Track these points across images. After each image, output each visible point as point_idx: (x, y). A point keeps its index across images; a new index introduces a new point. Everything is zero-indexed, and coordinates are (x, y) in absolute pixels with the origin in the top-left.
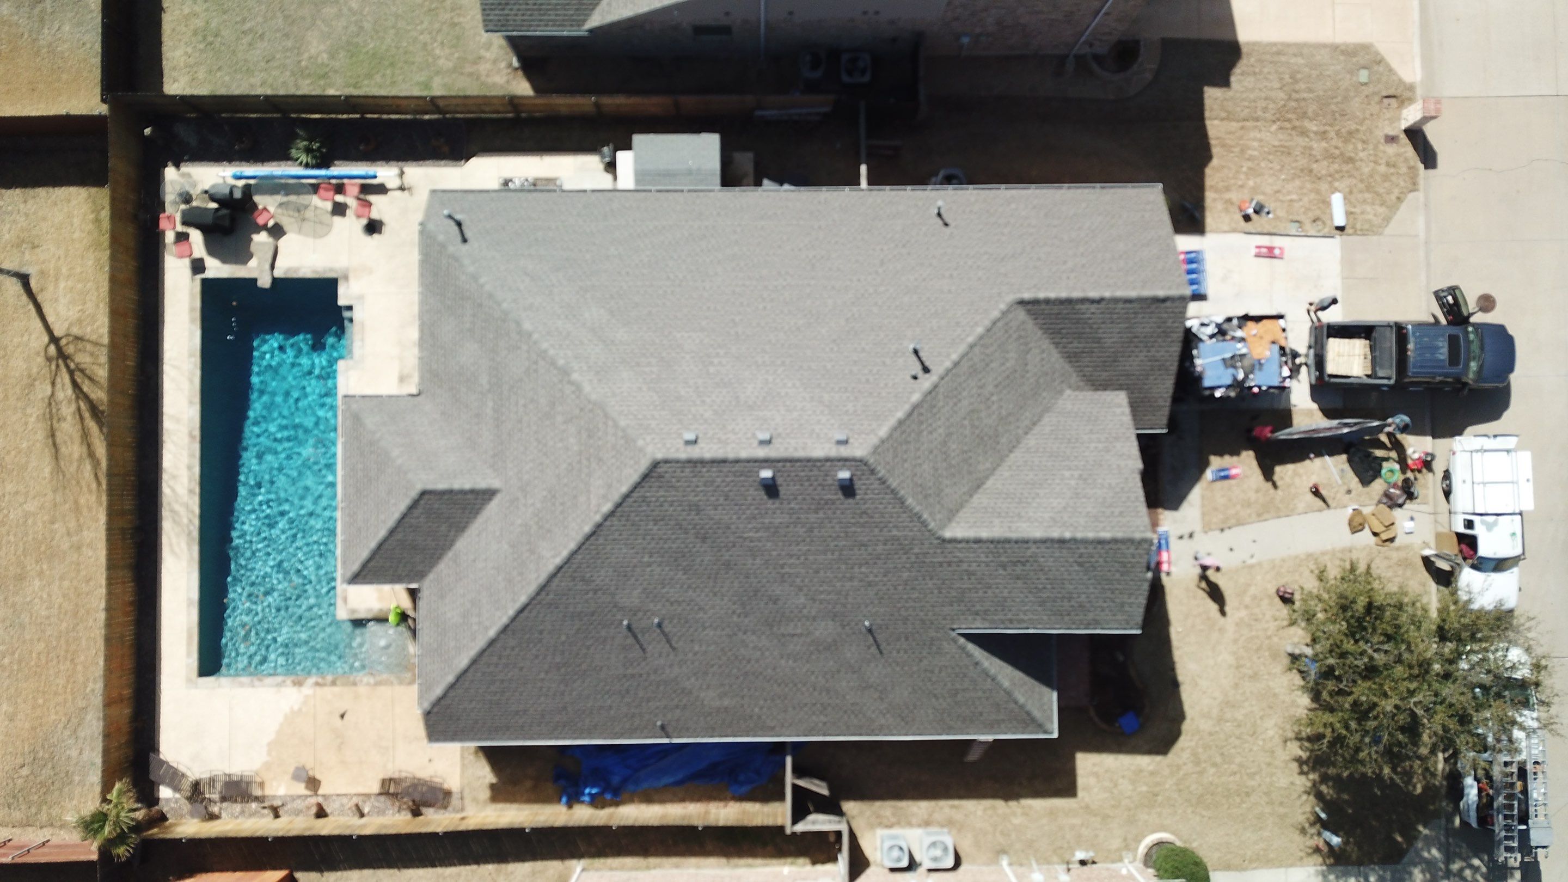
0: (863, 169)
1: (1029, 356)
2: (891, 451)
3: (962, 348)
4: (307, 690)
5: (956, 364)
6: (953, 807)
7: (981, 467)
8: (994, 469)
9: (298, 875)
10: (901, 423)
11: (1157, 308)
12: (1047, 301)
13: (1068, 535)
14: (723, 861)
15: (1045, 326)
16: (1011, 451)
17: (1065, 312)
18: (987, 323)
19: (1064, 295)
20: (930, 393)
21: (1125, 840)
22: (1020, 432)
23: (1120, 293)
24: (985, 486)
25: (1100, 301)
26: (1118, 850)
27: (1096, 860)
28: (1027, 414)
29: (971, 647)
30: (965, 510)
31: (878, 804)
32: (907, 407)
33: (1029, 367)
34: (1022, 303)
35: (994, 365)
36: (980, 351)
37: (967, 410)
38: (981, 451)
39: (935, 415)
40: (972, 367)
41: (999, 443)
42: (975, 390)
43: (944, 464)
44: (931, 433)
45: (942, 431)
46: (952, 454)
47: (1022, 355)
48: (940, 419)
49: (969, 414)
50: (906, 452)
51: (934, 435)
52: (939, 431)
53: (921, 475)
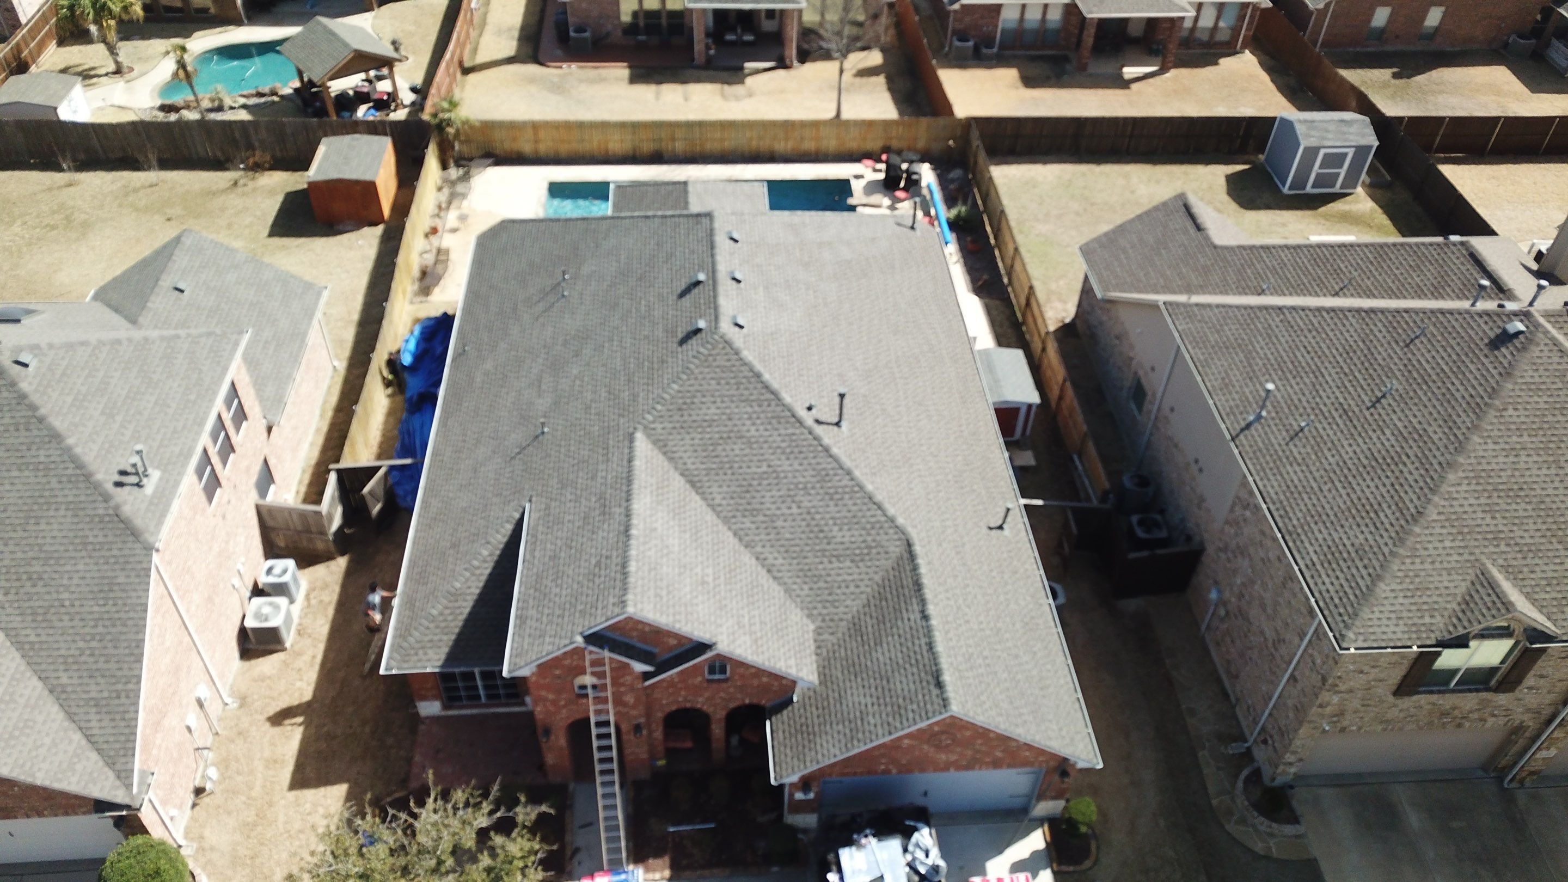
0: (1039, 502)
1: (848, 564)
2: (728, 364)
3: (847, 463)
5: (827, 450)
7: (715, 489)
8: (712, 507)
9: (380, 229)
10: (758, 375)
11: (928, 682)
12: (915, 568)
15: (887, 582)
16: (735, 534)
17: (906, 591)
18: (879, 497)
19: (926, 580)
20: (794, 416)
22: (759, 549)
23: (938, 636)
24: (693, 493)
25: (925, 617)
28: (780, 561)
30: (666, 463)
31: (337, 589)
32: (775, 385)
33: (836, 564)
34: (909, 545)
35: (832, 508)
36: (846, 486)
37: (779, 469)
38: (733, 488)
39: (770, 423)
40: (827, 475)
41: (744, 516)
42: (801, 479)
43: (717, 436)
44: (750, 418)
45: (753, 433)
46: (728, 448)
47: (848, 552)
48: (766, 430)
49: (774, 471)
50: (728, 384)
51: (748, 423)
52: (753, 428)
53: (703, 403)
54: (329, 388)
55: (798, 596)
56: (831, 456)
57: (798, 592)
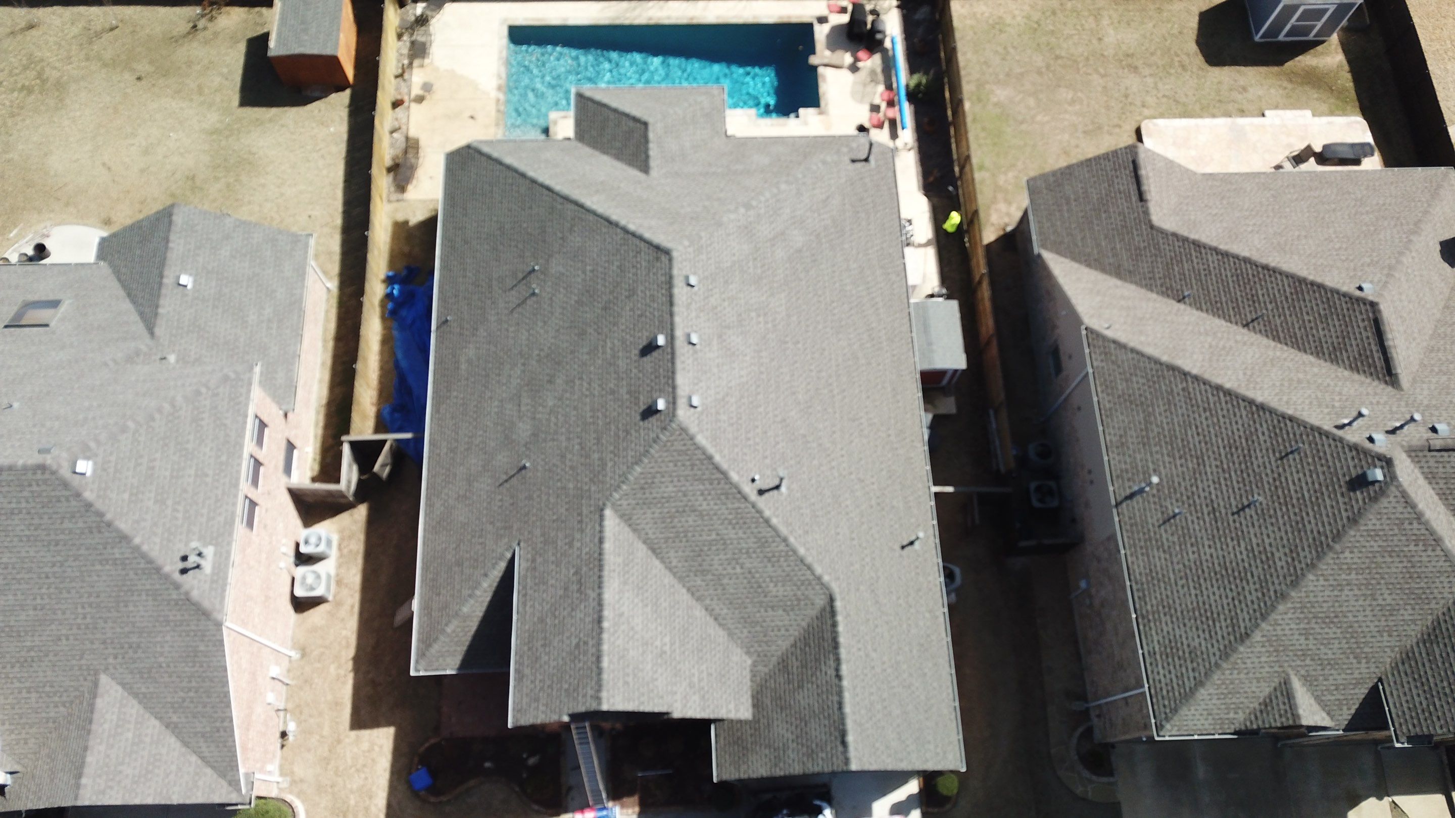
0: (950, 489)
1: (780, 612)
2: (684, 448)
3: (784, 530)
4: (494, 94)
5: (767, 521)
6: (352, 607)
7: (672, 554)
8: (670, 569)
9: (348, 92)
10: (710, 458)
11: (836, 738)
12: (834, 625)
13: (606, 624)
14: (324, 401)
15: (811, 629)
16: (688, 590)
17: (826, 645)
18: (809, 560)
19: (842, 640)
20: (739, 492)
21: (302, 781)
22: (708, 602)
23: (847, 696)
24: (654, 558)
25: (839, 677)
26: (292, 773)
27: (285, 748)
28: (725, 611)
29: (503, 565)
30: (631, 534)
31: (362, 537)
32: (725, 466)
33: (771, 613)
34: (832, 600)
35: (770, 569)
36: (782, 551)
37: (726, 537)
38: (687, 553)
39: (719, 499)
40: (767, 542)
41: (696, 576)
42: (744, 545)
43: (674, 510)
44: (702, 494)
45: (705, 506)
46: (683, 520)
47: (781, 604)
48: (716, 504)
49: (722, 539)
50: (683, 465)
51: (701, 498)
52: (705, 503)
53: (662, 483)
54: (327, 312)
55: (739, 638)
56: (770, 526)
57: (739, 635)
